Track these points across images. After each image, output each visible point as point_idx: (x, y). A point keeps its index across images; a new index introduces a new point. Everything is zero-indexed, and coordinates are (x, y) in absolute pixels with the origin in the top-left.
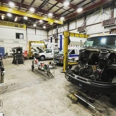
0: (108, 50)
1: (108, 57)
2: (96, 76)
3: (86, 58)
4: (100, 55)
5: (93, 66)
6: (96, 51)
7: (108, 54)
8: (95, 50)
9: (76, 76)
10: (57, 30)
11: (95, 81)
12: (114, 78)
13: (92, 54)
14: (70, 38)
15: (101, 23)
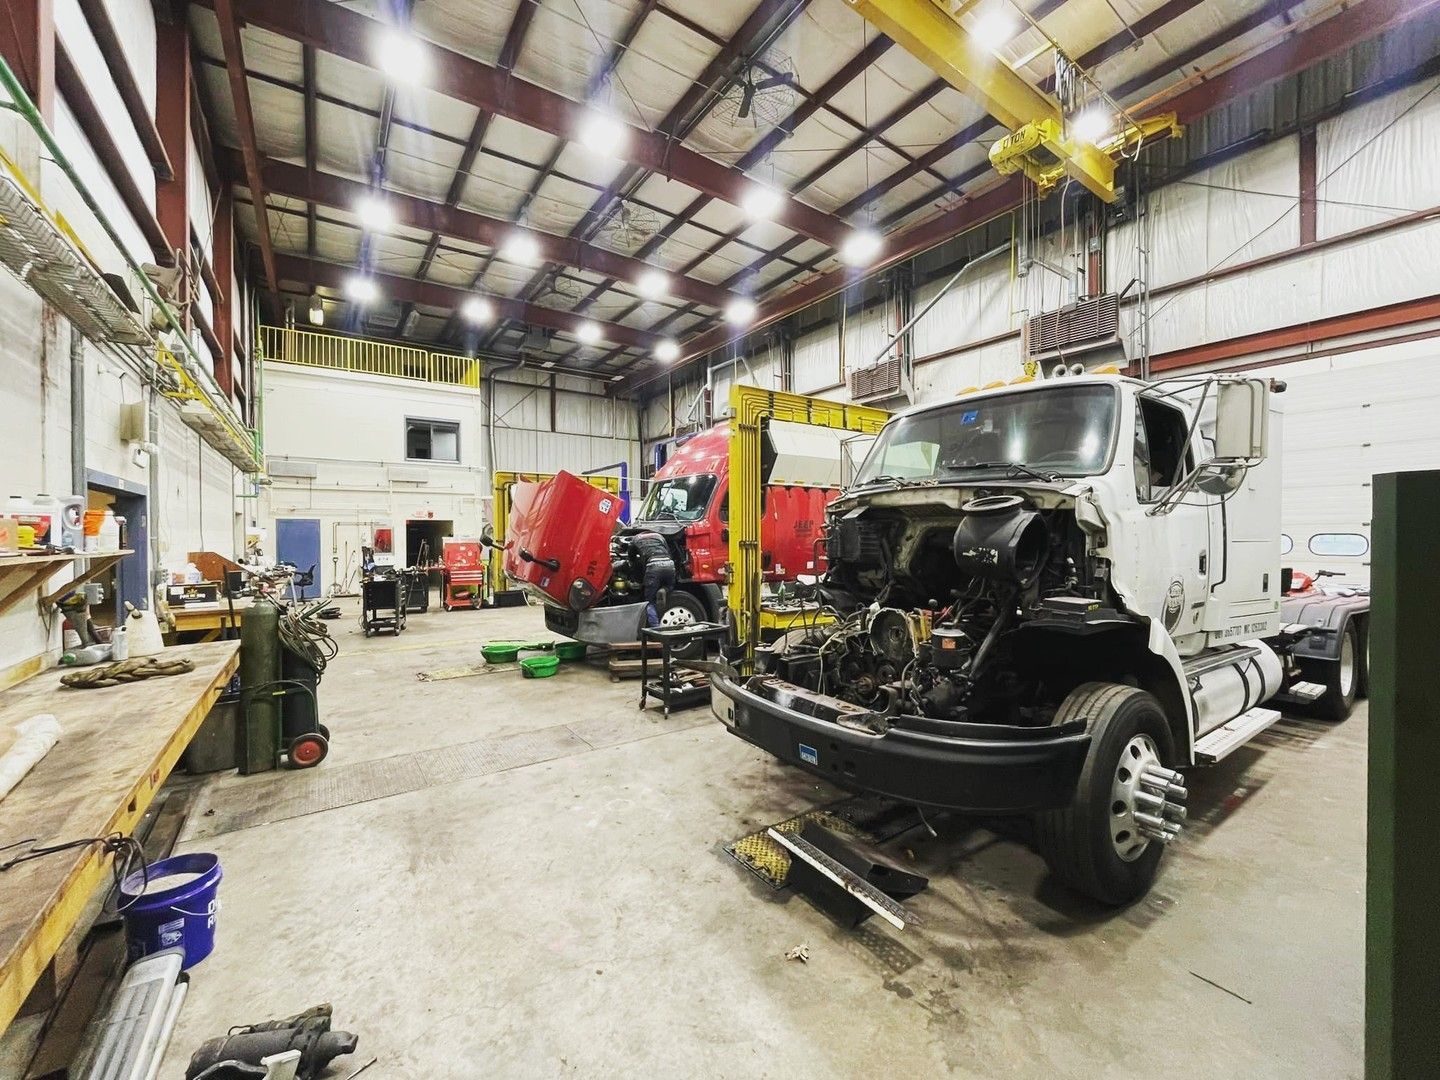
0: (1018, 492)
1: (1014, 543)
2: (926, 681)
3: (877, 567)
4: (963, 528)
5: (908, 617)
6: (941, 510)
7: (1018, 520)
8: (934, 498)
9: (787, 695)
10: (709, 395)
11: (920, 716)
12: (1070, 698)
13: (915, 531)
14: (775, 430)
15: (1016, 335)
